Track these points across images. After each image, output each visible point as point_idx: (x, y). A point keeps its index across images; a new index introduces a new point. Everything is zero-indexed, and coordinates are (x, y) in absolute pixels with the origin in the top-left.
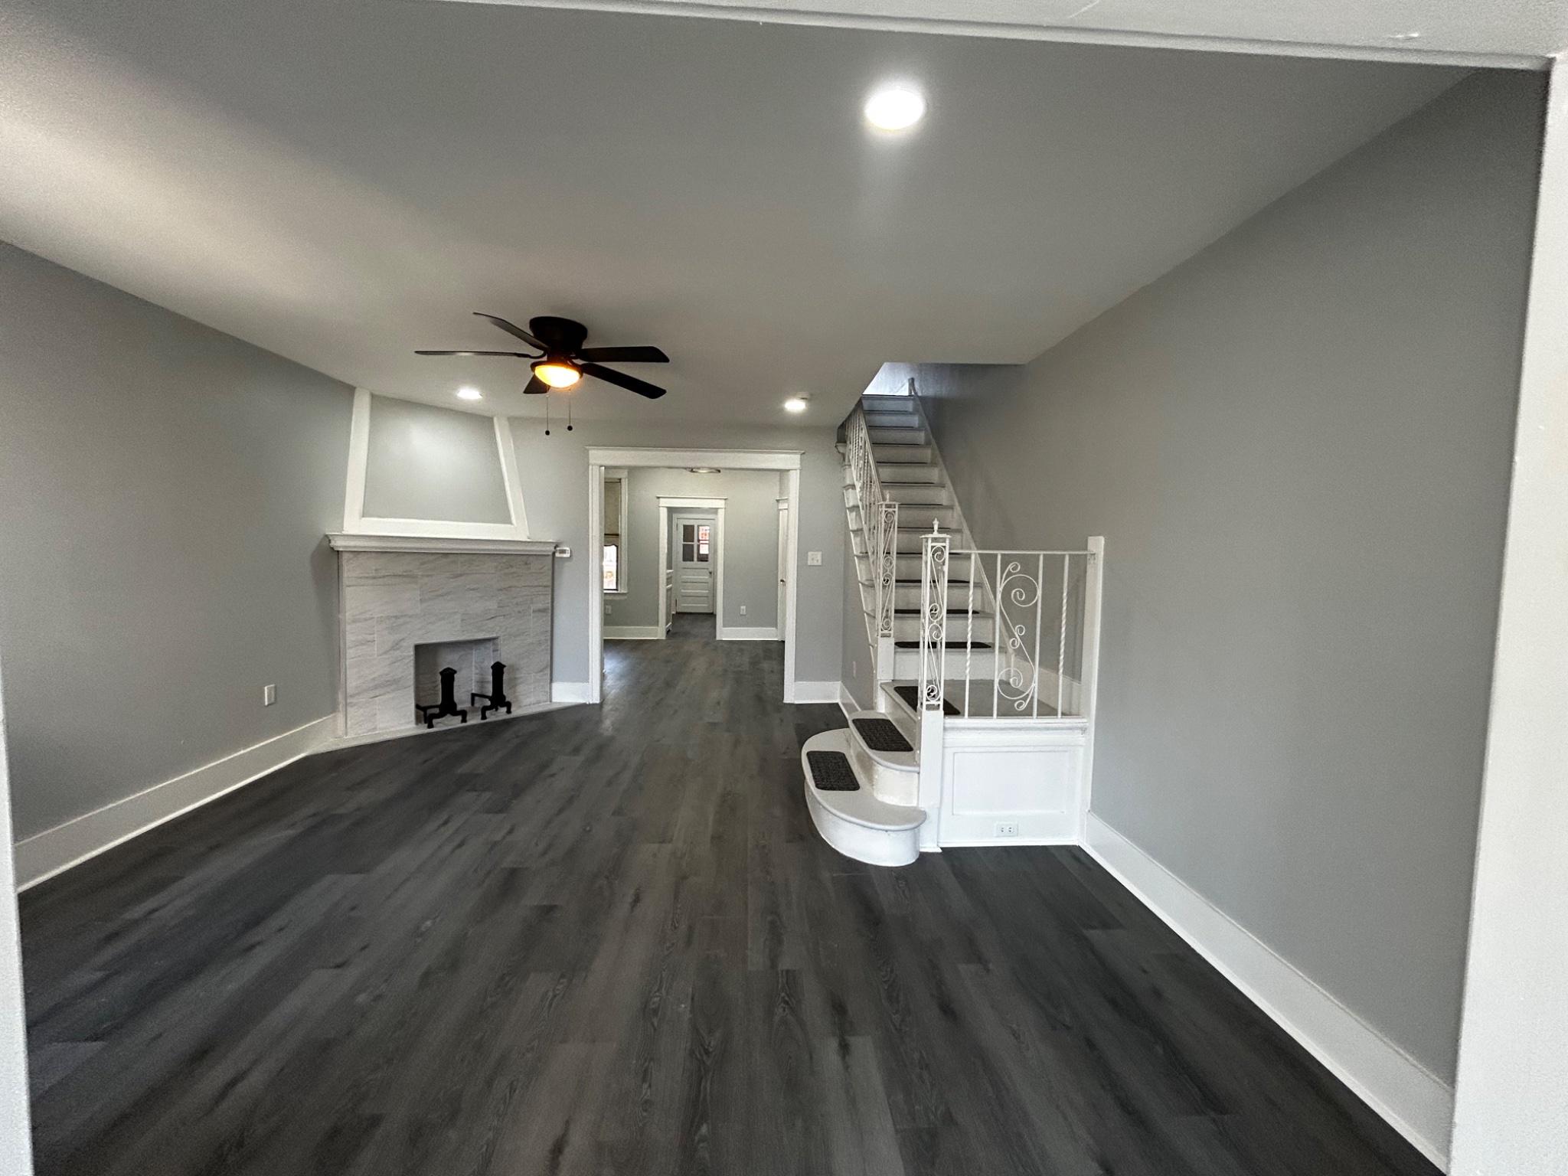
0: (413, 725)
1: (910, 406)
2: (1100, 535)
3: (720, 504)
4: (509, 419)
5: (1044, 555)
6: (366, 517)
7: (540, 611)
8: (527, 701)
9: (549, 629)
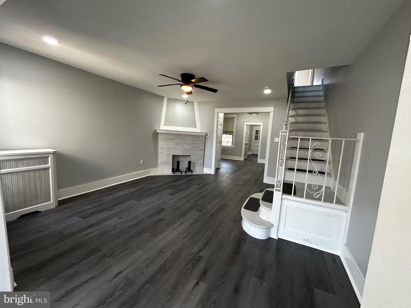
0: (171, 173)
1: (321, 88)
2: (363, 132)
3: (262, 124)
4: (198, 102)
5: (345, 140)
6: (165, 125)
7: (201, 149)
8: (197, 171)
9: (203, 154)
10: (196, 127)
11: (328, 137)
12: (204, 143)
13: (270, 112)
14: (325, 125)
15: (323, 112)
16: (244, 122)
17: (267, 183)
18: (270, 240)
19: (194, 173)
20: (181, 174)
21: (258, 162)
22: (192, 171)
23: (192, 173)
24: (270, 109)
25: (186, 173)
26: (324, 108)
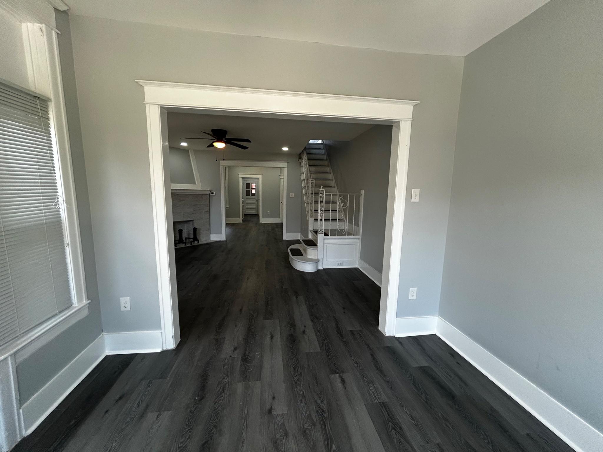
1: (322, 147)
2: (363, 189)
3: (260, 176)
4: (194, 150)
5: (349, 195)
7: (206, 212)
8: (203, 240)
9: (209, 217)
10: (194, 183)
11: (337, 193)
12: (209, 203)
13: (284, 168)
14: (331, 182)
15: (328, 169)
16: (239, 174)
17: (287, 239)
18: (318, 271)
19: (200, 243)
20: (185, 246)
21: (260, 222)
22: (198, 241)
23: (198, 243)
24: (284, 165)
25: (191, 244)
26: (328, 166)
